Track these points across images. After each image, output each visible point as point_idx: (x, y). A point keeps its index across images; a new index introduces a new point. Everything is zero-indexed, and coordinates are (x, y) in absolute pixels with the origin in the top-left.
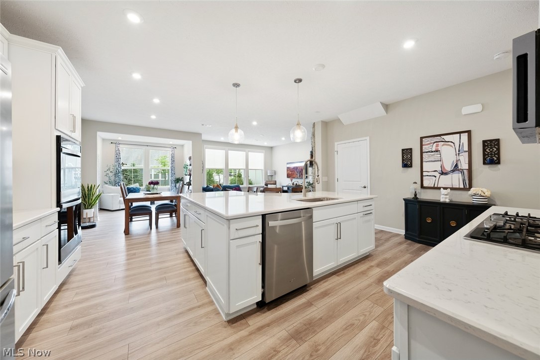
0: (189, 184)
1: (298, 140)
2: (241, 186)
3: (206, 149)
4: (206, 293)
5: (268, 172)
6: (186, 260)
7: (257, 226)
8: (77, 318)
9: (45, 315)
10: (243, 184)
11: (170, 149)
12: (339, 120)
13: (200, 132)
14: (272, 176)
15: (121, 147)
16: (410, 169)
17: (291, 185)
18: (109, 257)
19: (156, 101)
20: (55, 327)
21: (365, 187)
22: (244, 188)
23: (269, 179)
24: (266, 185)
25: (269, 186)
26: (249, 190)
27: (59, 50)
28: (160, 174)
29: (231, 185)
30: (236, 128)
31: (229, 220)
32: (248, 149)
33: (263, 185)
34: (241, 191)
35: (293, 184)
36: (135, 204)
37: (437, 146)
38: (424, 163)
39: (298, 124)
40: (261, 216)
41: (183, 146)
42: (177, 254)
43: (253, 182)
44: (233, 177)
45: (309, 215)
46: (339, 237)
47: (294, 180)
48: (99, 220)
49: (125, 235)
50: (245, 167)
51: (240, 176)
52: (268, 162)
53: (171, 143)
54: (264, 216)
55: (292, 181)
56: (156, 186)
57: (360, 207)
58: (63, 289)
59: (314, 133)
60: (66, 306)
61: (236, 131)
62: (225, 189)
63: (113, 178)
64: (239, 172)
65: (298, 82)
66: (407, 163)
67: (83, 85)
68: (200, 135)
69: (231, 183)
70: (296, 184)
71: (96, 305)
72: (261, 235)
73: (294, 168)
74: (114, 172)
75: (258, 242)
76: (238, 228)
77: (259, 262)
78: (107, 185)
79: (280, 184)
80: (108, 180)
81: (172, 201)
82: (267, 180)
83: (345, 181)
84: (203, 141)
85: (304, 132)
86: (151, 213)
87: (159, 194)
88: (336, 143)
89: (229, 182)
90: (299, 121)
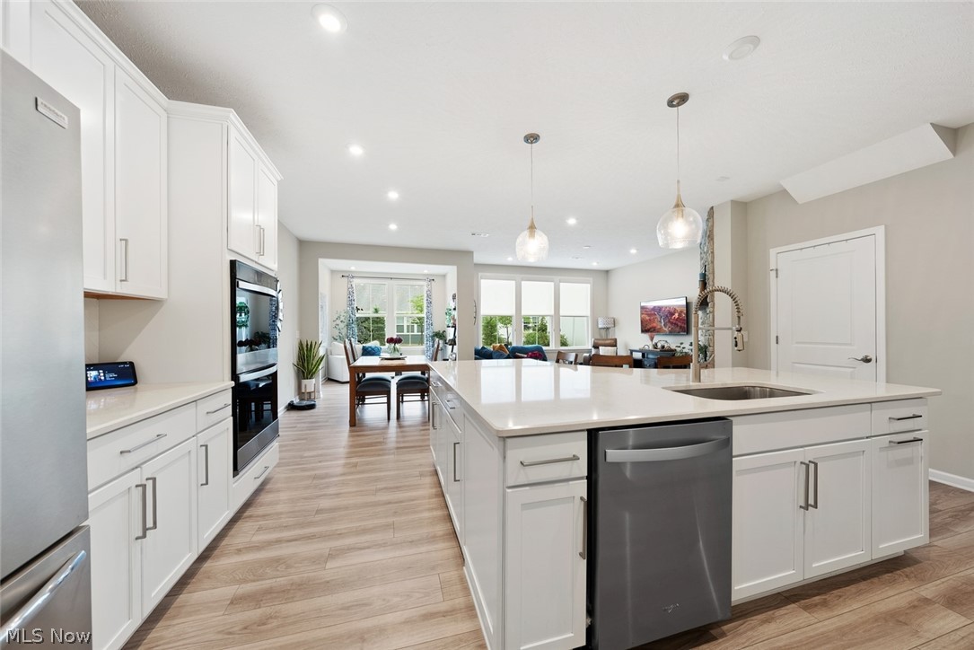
0: (453, 343)
1: (679, 245)
2: (544, 348)
3: (482, 281)
4: (462, 580)
5: (600, 321)
6: (434, 491)
7: (575, 458)
8: (245, 581)
9: (209, 561)
10: (548, 345)
11: (425, 283)
12: (784, 193)
13: (471, 249)
14: (608, 329)
15: (356, 282)
17: (651, 348)
18: (320, 464)
19: (393, 195)
20: (213, 591)
21: (867, 360)
22: (552, 351)
23: (600, 335)
24: (596, 347)
25: (603, 351)
26: (560, 358)
27: (231, 115)
28: (416, 326)
29: (526, 346)
30: (532, 228)
31: (505, 438)
32: (560, 277)
33: (589, 346)
34: (545, 359)
35: (655, 346)
36: (369, 375)
39: (677, 206)
40: (586, 433)
41: (444, 276)
42: (421, 475)
43: (569, 342)
44: (531, 331)
45: (723, 437)
46: (811, 501)
47: (656, 339)
48: (322, 396)
49: (351, 426)
50: (552, 313)
51: (543, 329)
52: (600, 301)
53: (426, 272)
54: (593, 435)
55: (652, 339)
56: (397, 346)
57: (880, 420)
58: (246, 514)
59: (711, 231)
60: (239, 551)
61: (532, 234)
62: (515, 353)
63: (344, 331)
64: (542, 320)
65: (678, 105)
67: (279, 177)
68: (469, 253)
69: (528, 342)
70: (663, 347)
71: (277, 561)
72: (585, 481)
73: (654, 309)
74: (346, 321)
75: (578, 500)
76: (526, 463)
77: (581, 550)
78: (336, 343)
79: (626, 346)
80: (338, 334)
81: (423, 373)
82: (598, 337)
83: (797, 343)
84: (476, 265)
85: (695, 221)
86: (390, 391)
87: (403, 359)
88: (773, 252)
89: (523, 339)
90: (679, 197)
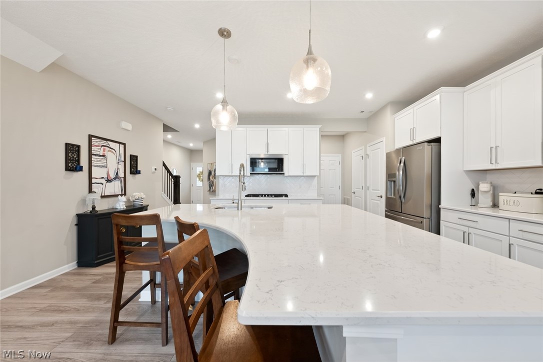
37: (104, 150)
38: (93, 168)
66: (72, 165)
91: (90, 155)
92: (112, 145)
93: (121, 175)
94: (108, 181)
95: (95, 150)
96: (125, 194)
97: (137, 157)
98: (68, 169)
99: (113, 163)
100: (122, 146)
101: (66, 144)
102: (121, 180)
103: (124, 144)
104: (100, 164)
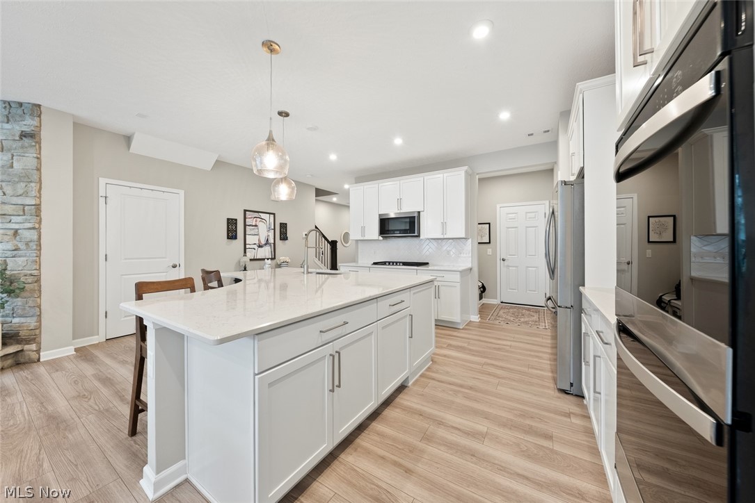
16: (234, 241)
21: (174, 266)
37: (256, 221)
38: (247, 236)
66: (232, 235)
88: (102, 181)
91: (245, 225)
92: (263, 216)
93: (271, 241)
94: (260, 246)
95: (249, 222)
96: (275, 258)
97: (286, 224)
98: (229, 238)
99: (264, 230)
100: (272, 216)
101: (228, 219)
102: (271, 245)
103: (274, 214)
104: (252, 232)
